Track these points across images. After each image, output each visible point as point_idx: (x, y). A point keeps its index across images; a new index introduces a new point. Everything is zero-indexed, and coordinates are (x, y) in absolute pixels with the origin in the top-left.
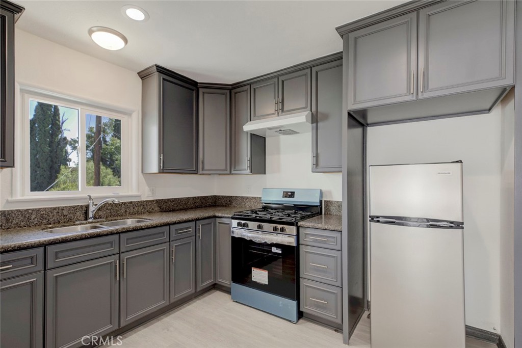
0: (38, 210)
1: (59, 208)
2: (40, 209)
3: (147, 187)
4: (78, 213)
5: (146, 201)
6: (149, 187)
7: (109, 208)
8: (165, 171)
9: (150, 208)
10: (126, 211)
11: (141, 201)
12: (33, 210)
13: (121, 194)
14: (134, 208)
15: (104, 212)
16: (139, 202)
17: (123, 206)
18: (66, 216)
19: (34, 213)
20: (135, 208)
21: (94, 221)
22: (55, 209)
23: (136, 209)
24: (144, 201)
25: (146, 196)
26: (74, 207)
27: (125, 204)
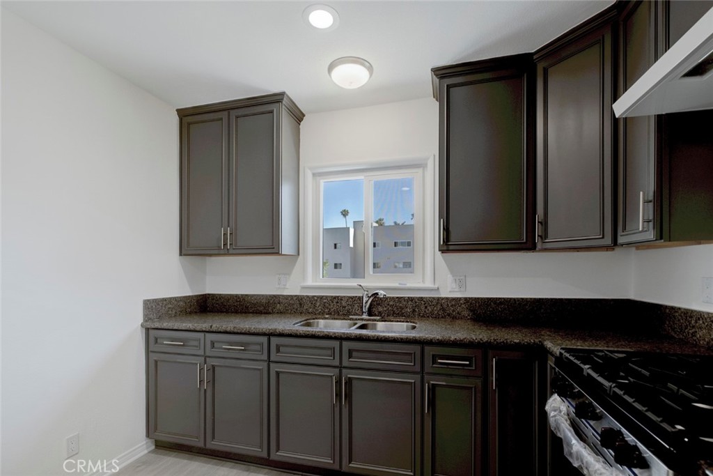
0: (321, 298)
1: (338, 297)
2: (323, 296)
3: (450, 276)
4: (356, 306)
5: (447, 298)
6: (453, 276)
7: (391, 303)
8: (451, 248)
9: (453, 311)
10: (414, 311)
11: (438, 299)
12: (318, 297)
13: (409, 285)
14: (426, 307)
15: (385, 309)
16: (434, 298)
17: (410, 303)
18: (345, 307)
19: (319, 300)
20: (428, 307)
21: (368, 317)
22: (335, 297)
23: (430, 309)
24: (443, 299)
25: (449, 290)
26: (352, 298)
27: (412, 301)
